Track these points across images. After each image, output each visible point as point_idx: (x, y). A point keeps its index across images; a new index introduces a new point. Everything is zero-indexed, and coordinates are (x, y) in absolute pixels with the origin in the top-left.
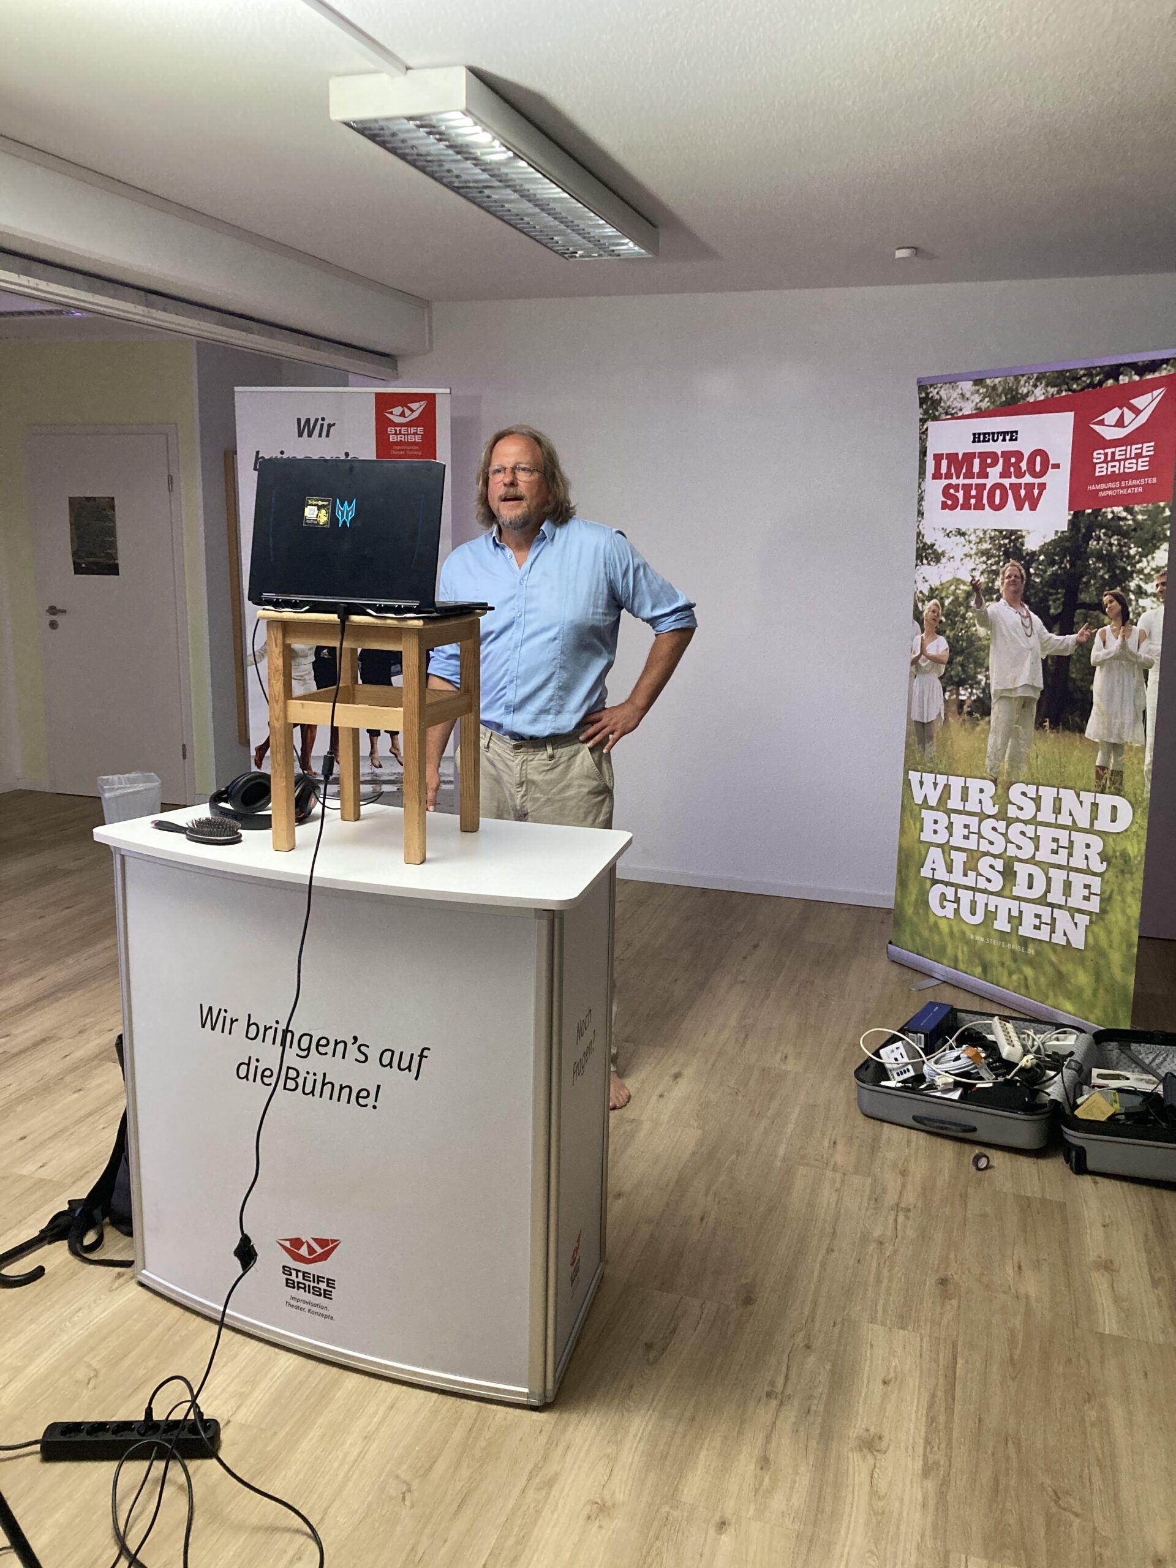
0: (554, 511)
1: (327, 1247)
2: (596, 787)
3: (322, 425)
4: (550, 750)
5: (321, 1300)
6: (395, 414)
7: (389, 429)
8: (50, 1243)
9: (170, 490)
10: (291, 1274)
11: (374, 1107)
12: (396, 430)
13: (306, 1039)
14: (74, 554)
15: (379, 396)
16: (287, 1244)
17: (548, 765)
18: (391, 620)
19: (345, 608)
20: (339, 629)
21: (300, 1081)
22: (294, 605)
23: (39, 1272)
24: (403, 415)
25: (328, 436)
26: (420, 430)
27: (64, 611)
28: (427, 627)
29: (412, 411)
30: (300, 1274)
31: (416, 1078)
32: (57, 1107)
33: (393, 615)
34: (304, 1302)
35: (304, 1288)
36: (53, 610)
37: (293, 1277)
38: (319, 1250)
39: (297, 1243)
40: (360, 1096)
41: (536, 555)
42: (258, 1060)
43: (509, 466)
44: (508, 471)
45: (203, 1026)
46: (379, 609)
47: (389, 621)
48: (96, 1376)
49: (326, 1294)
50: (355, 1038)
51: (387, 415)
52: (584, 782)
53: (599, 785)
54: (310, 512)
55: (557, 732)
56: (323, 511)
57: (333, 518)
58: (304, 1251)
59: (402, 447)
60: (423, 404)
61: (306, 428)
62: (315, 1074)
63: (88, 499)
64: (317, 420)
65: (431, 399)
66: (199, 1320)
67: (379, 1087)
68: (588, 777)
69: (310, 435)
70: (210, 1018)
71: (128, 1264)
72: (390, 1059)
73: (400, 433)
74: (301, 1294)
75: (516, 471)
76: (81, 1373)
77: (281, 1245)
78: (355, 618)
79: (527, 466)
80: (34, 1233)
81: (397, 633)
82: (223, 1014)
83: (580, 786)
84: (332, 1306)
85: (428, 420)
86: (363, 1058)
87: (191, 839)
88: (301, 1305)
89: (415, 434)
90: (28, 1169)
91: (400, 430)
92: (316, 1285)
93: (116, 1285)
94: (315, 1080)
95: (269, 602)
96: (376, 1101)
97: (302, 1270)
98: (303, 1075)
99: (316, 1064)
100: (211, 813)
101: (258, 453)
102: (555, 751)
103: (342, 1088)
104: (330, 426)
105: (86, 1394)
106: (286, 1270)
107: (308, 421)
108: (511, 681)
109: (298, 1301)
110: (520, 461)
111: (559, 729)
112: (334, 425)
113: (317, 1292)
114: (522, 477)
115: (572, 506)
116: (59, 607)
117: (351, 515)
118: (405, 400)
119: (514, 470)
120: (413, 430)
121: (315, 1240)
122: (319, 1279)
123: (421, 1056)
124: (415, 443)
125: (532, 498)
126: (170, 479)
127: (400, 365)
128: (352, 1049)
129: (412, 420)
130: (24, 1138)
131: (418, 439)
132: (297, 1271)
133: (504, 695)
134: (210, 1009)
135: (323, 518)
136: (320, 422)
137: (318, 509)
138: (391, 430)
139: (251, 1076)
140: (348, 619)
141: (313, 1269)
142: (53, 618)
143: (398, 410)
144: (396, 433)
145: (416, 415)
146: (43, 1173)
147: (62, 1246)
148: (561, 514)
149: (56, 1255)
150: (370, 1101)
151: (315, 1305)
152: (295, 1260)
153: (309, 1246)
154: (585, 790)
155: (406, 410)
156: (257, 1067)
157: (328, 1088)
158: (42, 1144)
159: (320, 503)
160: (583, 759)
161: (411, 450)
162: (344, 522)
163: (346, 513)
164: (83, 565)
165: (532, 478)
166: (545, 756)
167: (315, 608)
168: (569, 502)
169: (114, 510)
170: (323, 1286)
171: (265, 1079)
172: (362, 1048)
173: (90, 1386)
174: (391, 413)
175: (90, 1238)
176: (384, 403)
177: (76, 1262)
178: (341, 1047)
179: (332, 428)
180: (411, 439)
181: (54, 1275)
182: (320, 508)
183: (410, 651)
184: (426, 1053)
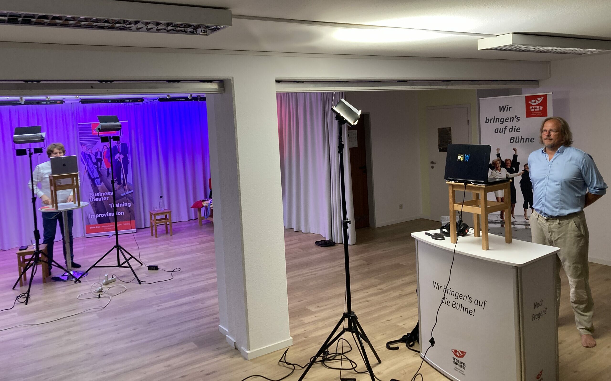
0: (565, 143)
1: (463, 354)
2: (577, 234)
3: (507, 108)
4: (558, 221)
5: (462, 369)
6: (533, 102)
7: (530, 107)
8: (402, 342)
9: (468, 124)
10: (455, 360)
11: (474, 315)
12: (533, 107)
13: (457, 294)
14: (439, 145)
15: (527, 97)
16: (454, 351)
17: (558, 226)
18: (477, 185)
19: (466, 182)
20: (464, 187)
21: (456, 305)
22: (455, 181)
23: (397, 348)
24: (535, 102)
25: (509, 111)
26: (541, 107)
27: (435, 163)
28: (486, 187)
29: (538, 101)
30: (457, 361)
31: (484, 309)
32: (412, 310)
33: (477, 184)
34: (458, 369)
35: (458, 365)
36: (432, 163)
37: (455, 361)
38: (461, 354)
39: (456, 351)
40: (470, 311)
41: (556, 157)
42: (446, 298)
43: (548, 130)
44: (547, 131)
45: (434, 287)
46: (474, 182)
47: (477, 186)
48: (406, 374)
49: (463, 368)
50: (469, 295)
51: (530, 103)
52: (572, 232)
53: (579, 234)
54: (459, 157)
55: (560, 215)
56: (462, 157)
57: (464, 159)
58: (458, 354)
59: (535, 113)
60: (542, 98)
61: (502, 109)
62: (459, 304)
63: (443, 128)
64: (506, 106)
65: (545, 96)
66: (433, 369)
67: (474, 310)
68: (575, 231)
69: (503, 111)
70: (436, 285)
71: (419, 352)
72: (477, 302)
73: (534, 108)
74: (457, 366)
75: (551, 131)
76: (402, 372)
77: (453, 351)
78: (469, 184)
79: (554, 130)
80: (398, 339)
81: (479, 189)
82: (438, 285)
83: (571, 234)
84: (465, 371)
85: (544, 103)
86: (470, 301)
87: (432, 238)
88: (457, 369)
89: (540, 108)
90: (400, 324)
91: (534, 107)
92: (461, 364)
93: (415, 356)
94: (459, 306)
95: (449, 180)
96: (474, 313)
97: (458, 359)
98: (456, 304)
99: (459, 301)
100: (440, 232)
101: (487, 118)
102: (561, 222)
103: (466, 309)
104: (510, 108)
105: (402, 376)
106: (454, 359)
107: (503, 107)
108: (544, 196)
109: (457, 368)
110: (551, 129)
111: (561, 214)
112: (511, 107)
113: (461, 366)
114: (552, 133)
115: (572, 140)
116: (434, 162)
117: (468, 158)
118: (536, 97)
119: (549, 132)
120: (539, 107)
121: (460, 351)
122: (461, 363)
123: (485, 303)
124: (539, 111)
125: (556, 139)
126: (468, 121)
127: (540, 83)
128: (468, 298)
129: (538, 104)
130: (401, 317)
131: (541, 109)
132: (456, 359)
133: (542, 201)
134: (436, 283)
135: (462, 159)
136: (507, 107)
137: (461, 157)
138: (531, 107)
139: (445, 302)
140: (467, 184)
141: (460, 359)
142: (432, 165)
143: (533, 101)
144: (533, 108)
145: (540, 102)
146: (404, 326)
147: (404, 344)
148: (567, 143)
149: (402, 346)
150: (472, 313)
151: (461, 370)
152: (455, 356)
153: (459, 353)
154: (572, 235)
155: (536, 100)
156: (446, 300)
157: (462, 308)
158: (405, 319)
159: (461, 155)
160: (572, 225)
161: (537, 113)
162: (467, 160)
163: (467, 158)
164: (442, 149)
165: (556, 134)
166: (557, 223)
167: (460, 181)
168: (571, 139)
169: (451, 131)
170: (462, 365)
171: (448, 304)
172: (470, 299)
173: (404, 375)
174: (531, 102)
175: (411, 344)
176: (528, 99)
177: (407, 348)
178: (465, 297)
179: (511, 108)
180: (538, 110)
181: (401, 350)
182: (461, 156)
183: (481, 194)
184: (486, 302)
